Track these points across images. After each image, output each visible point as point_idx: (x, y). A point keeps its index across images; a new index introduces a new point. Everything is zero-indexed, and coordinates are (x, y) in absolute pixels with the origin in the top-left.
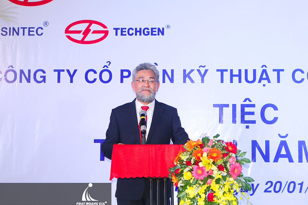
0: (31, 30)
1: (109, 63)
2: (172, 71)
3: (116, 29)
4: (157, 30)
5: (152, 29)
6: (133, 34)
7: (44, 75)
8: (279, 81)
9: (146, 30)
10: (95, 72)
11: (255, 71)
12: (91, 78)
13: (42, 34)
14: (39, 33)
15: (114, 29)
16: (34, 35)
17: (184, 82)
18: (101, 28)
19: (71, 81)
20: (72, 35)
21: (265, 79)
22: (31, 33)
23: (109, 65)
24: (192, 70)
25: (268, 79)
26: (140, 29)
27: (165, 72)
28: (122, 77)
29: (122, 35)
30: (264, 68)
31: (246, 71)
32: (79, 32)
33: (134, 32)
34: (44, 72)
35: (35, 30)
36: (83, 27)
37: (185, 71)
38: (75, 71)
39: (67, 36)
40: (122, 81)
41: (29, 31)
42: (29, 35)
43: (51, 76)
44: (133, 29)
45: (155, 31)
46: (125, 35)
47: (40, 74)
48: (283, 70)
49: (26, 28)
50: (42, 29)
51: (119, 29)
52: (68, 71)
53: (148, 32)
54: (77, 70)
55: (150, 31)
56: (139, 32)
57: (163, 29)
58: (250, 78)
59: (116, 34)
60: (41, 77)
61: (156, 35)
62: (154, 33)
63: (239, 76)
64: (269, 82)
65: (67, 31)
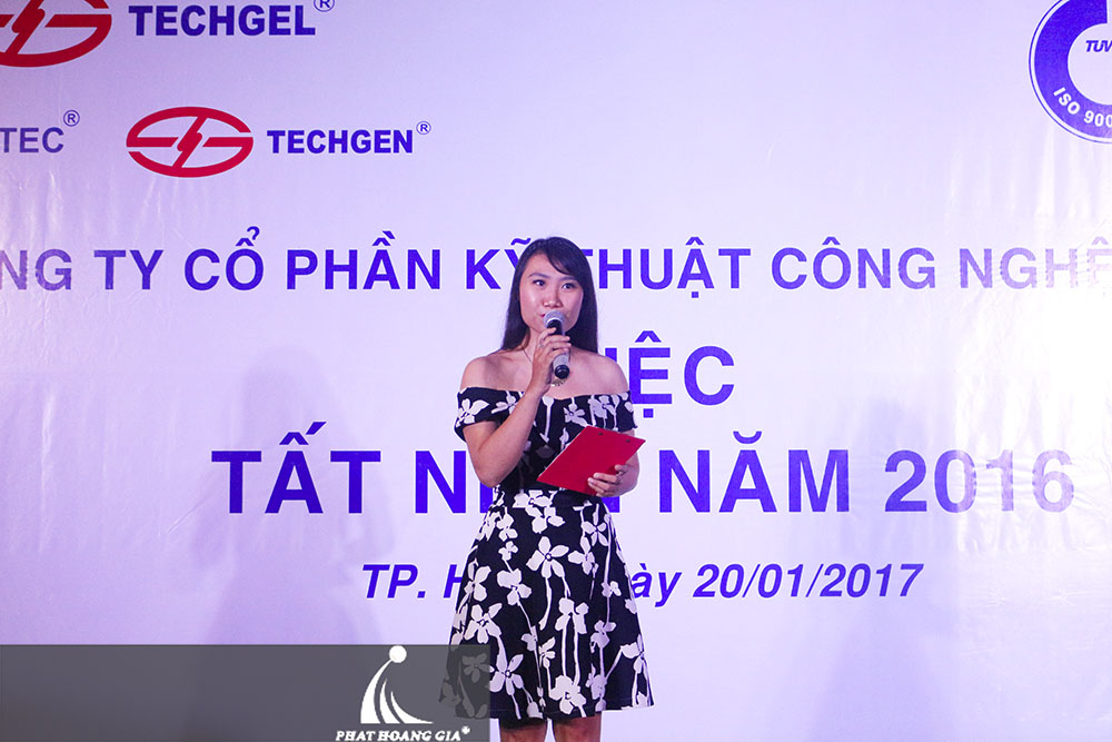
0: (28, 135)
1: (253, 232)
2: (436, 254)
3: (276, 135)
4: (391, 137)
5: (378, 133)
6: (322, 147)
7: (66, 265)
8: (735, 283)
9: (361, 138)
10: (214, 258)
11: (668, 254)
12: (201, 276)
13: (60, 146)
14: (53, 145)
15: (270, 133)
16: (36, 150)
17: (471, 285)
18: (231, 132)
19: (146, 285)
20: (147, 152)
21: (696, 277)
22: (28, 145)
23: (254, 238)
24: (491, 253)
25: (705, 277)
26: (345, 133)
27: (414, 257)
28: (293, 272)
29: (291, 150)
30: (695, 245)
31: (645, 254)
32: (167, 142)
33: (326, 141)
34: (66, 258)
35: (39, 135)
36: (178, 128)
37: (471, 254)
38: (157, 254)
39: (132, 154)
40: (291, 285)
41: (23, 140)
42: (23, 150)
43: (88, 271)
44: (322, 135)
45: (387, 141)
46: (302, 151)
47: (53, 263)
48: (747, 252)
49: (15, 130)
50: (60, 132)
51: (283, 133)
52: (136, 255)
53: (367, 143)
54: (161, 252)
55: (372, 138)
56: (339, 141)
57: (409, 133)
58: (656, 274)
59: (276, 150)
60: (58, 272)
61: (388, 150)
62: (383, 146)
63: (625, 268)
64: (709, 284)
65: (133, 140)
